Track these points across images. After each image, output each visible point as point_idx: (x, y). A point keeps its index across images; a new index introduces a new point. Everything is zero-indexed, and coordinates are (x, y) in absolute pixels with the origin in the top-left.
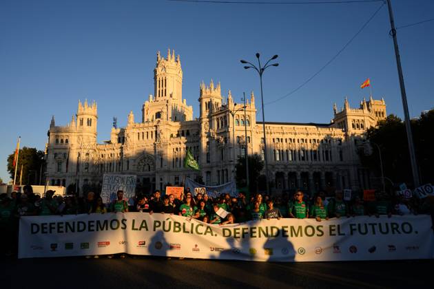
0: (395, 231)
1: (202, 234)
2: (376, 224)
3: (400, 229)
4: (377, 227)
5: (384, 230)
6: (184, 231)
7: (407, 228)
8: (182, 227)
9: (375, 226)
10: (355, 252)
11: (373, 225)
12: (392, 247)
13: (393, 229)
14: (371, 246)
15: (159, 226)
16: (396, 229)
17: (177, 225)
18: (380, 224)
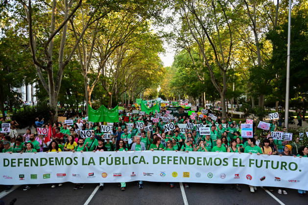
0: (283, 168)
1: (137, 163)
2: (270, 161)
3: (287, 167)
4: (270, 163)
5: (275, 166)
6: (124, 164)
7: (293, 166)
8: (121, 161)
9: (269, 162)
10: (250, 179)
11: (267, 161)
12: (278, 179)
13: (282, 166)
14: (262, 177)
15: (104, 160)
16: (284, 166)
17: (118, 159)
18: (272, 162)
